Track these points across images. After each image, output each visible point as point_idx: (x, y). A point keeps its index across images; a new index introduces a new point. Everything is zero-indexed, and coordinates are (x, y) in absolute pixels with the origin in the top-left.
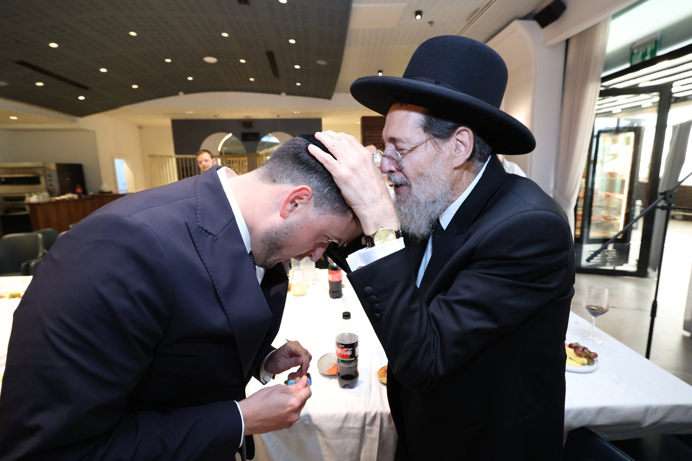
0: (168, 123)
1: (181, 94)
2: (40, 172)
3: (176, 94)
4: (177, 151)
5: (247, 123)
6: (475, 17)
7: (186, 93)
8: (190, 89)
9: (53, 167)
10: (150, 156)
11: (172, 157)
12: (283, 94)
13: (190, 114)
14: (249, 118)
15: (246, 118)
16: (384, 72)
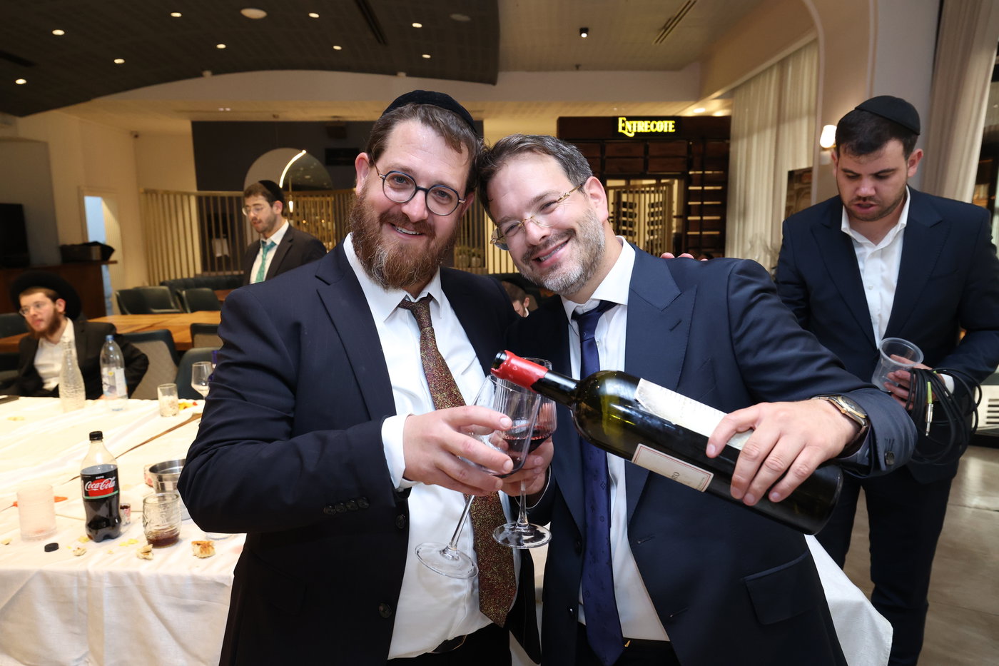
0: (187, 127)
1: (207, 74)
3: (199, 74)
4: (200, 187)
5: (338, 129)
7: (216, 72)
8: (224, 65)
10: (147, 192)
11: (189, 195)
12: (402, 75)
13: (225, 112)
14: (341, 119)
15: (336, 119)
16: (589, 33)
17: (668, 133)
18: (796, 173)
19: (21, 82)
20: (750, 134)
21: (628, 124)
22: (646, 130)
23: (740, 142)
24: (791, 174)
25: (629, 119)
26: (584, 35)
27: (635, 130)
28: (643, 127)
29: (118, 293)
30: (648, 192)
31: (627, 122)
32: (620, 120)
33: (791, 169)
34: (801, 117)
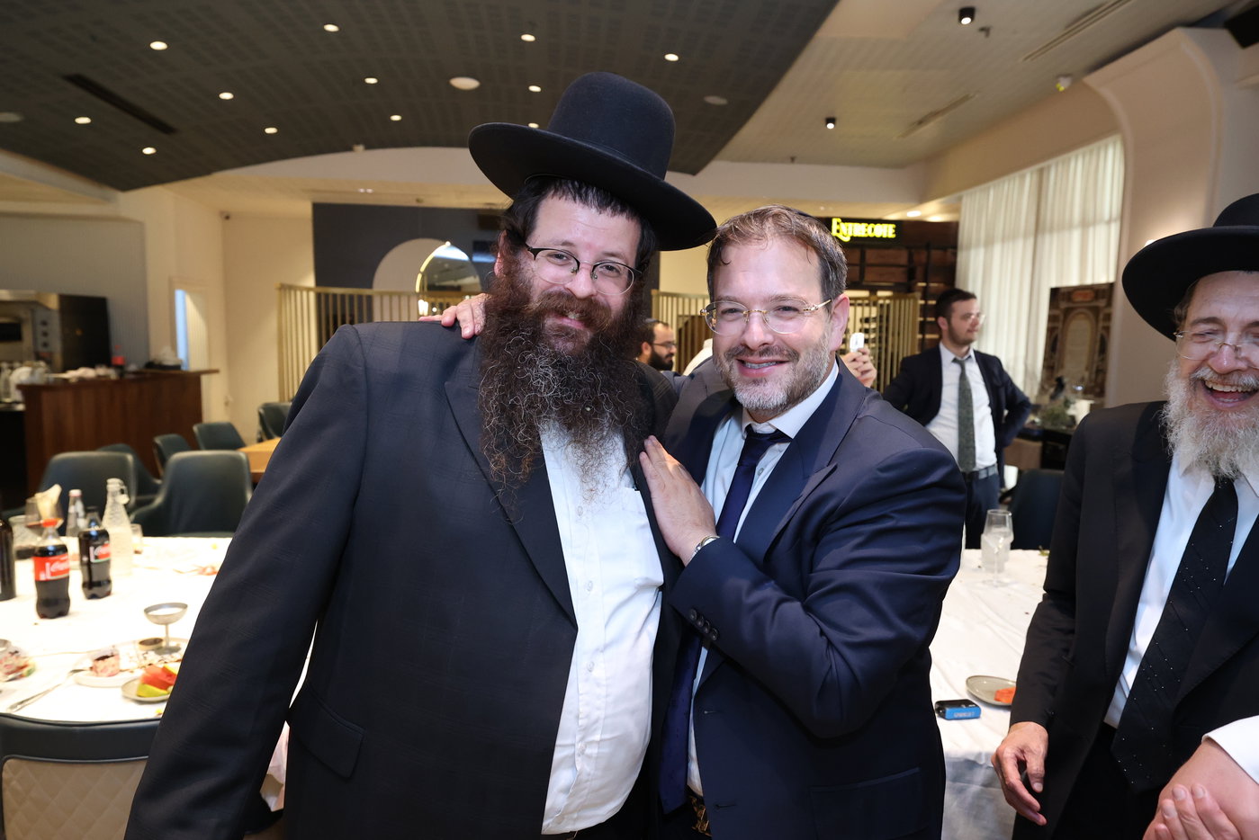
0: (306, 210)
1: (359, 147)
2: (23, 314)
3: (348, 148)
4: (319, 282)
6: (1085, 22)
9: (53, 302)
10: (280, 287)
13: (366, 193)
14: (494, 207)
15: (488, 207)
16: (837, 122)
17: (887, 239)
18: (1062, 291)
19: (149, 151)
20: (989, 243)
21: (843, 226)
22: (864, 235)
23: (973, 252)
24: (1055, 292)
25: (845, 220)
26: (830, 126)
27: (850, 234)
28: (861, 230)
29: (262, 411)
30: (860, 305)
31: (842, 224)
32: (835, 221)
33: (1054, 285)
34: (1071, 227)
